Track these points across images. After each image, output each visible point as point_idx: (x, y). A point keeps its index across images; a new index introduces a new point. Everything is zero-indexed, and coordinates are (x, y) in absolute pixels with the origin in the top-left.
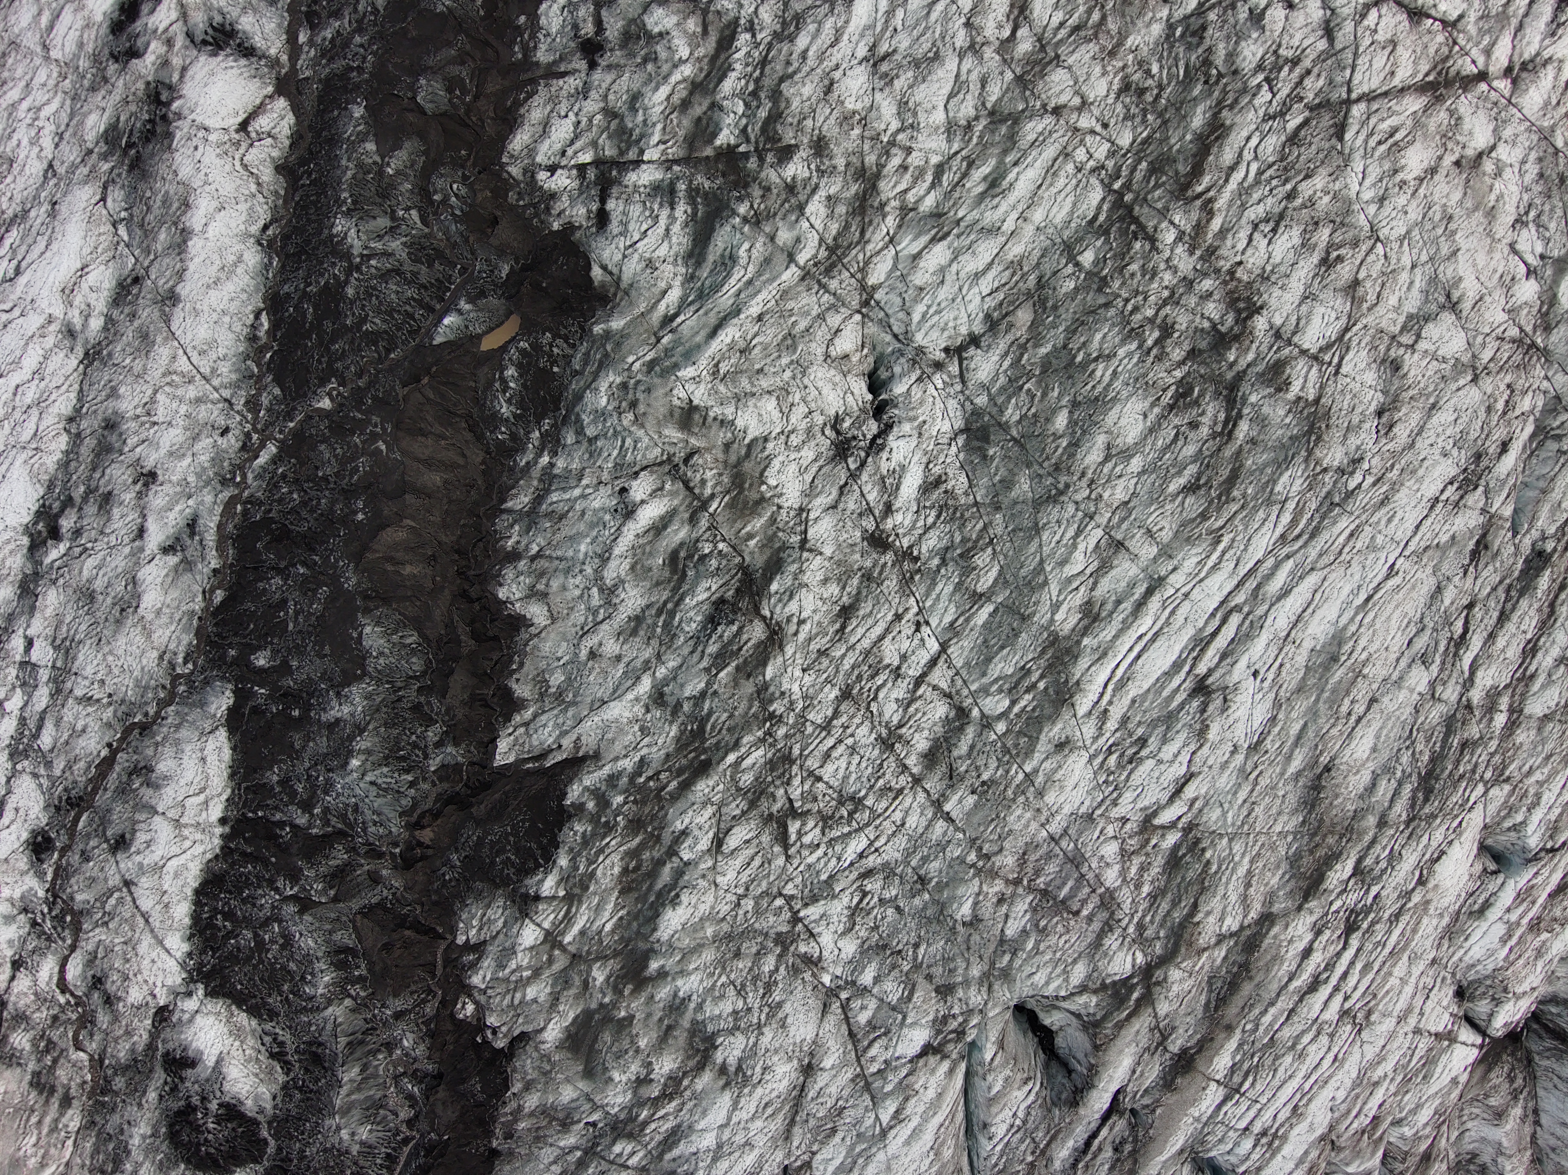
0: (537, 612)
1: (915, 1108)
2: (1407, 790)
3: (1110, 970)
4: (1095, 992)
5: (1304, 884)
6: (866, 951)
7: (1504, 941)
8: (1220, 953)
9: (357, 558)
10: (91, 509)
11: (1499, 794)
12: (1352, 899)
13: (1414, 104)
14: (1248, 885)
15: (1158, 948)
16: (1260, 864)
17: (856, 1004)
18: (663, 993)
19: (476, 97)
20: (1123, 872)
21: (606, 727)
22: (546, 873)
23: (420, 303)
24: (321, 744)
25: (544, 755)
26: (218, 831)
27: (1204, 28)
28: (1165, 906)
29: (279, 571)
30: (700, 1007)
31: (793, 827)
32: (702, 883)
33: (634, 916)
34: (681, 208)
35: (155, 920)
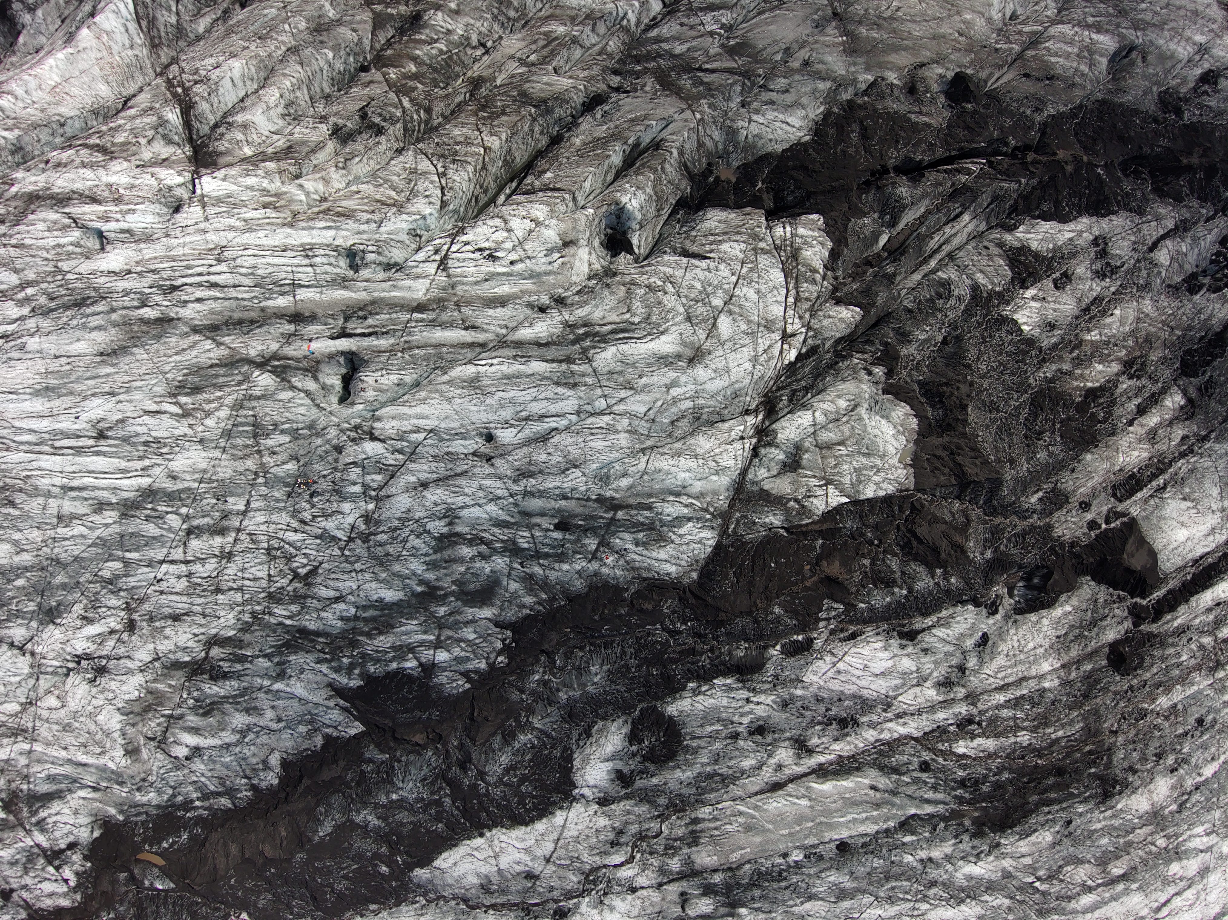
0: (275, 760)
1: (407, 425)
2: (89, 311)
3: (272, 383)
4: (289, 382)
5: (166, 325)
6: (343, 497)
7: (134, 211)
8: (227, 340)
11: (65, 265)
12: (158, 298)
14: (184, 350)
15: (245, 369)
16: (169, 352)
17: (375, 485)
18: (430, 576)
20: (218, 409)
21: (312, 690)
22: (405, 669)
24: (400, 817)
25: (346, 709)
26: (488, 833)
28: (221, 380)
29: (331, 888)
30: (426, 555)
31: (303, 570)
32: (363, 593)
33: (402, 615)
34: (43, 814)
35: (555, 836)
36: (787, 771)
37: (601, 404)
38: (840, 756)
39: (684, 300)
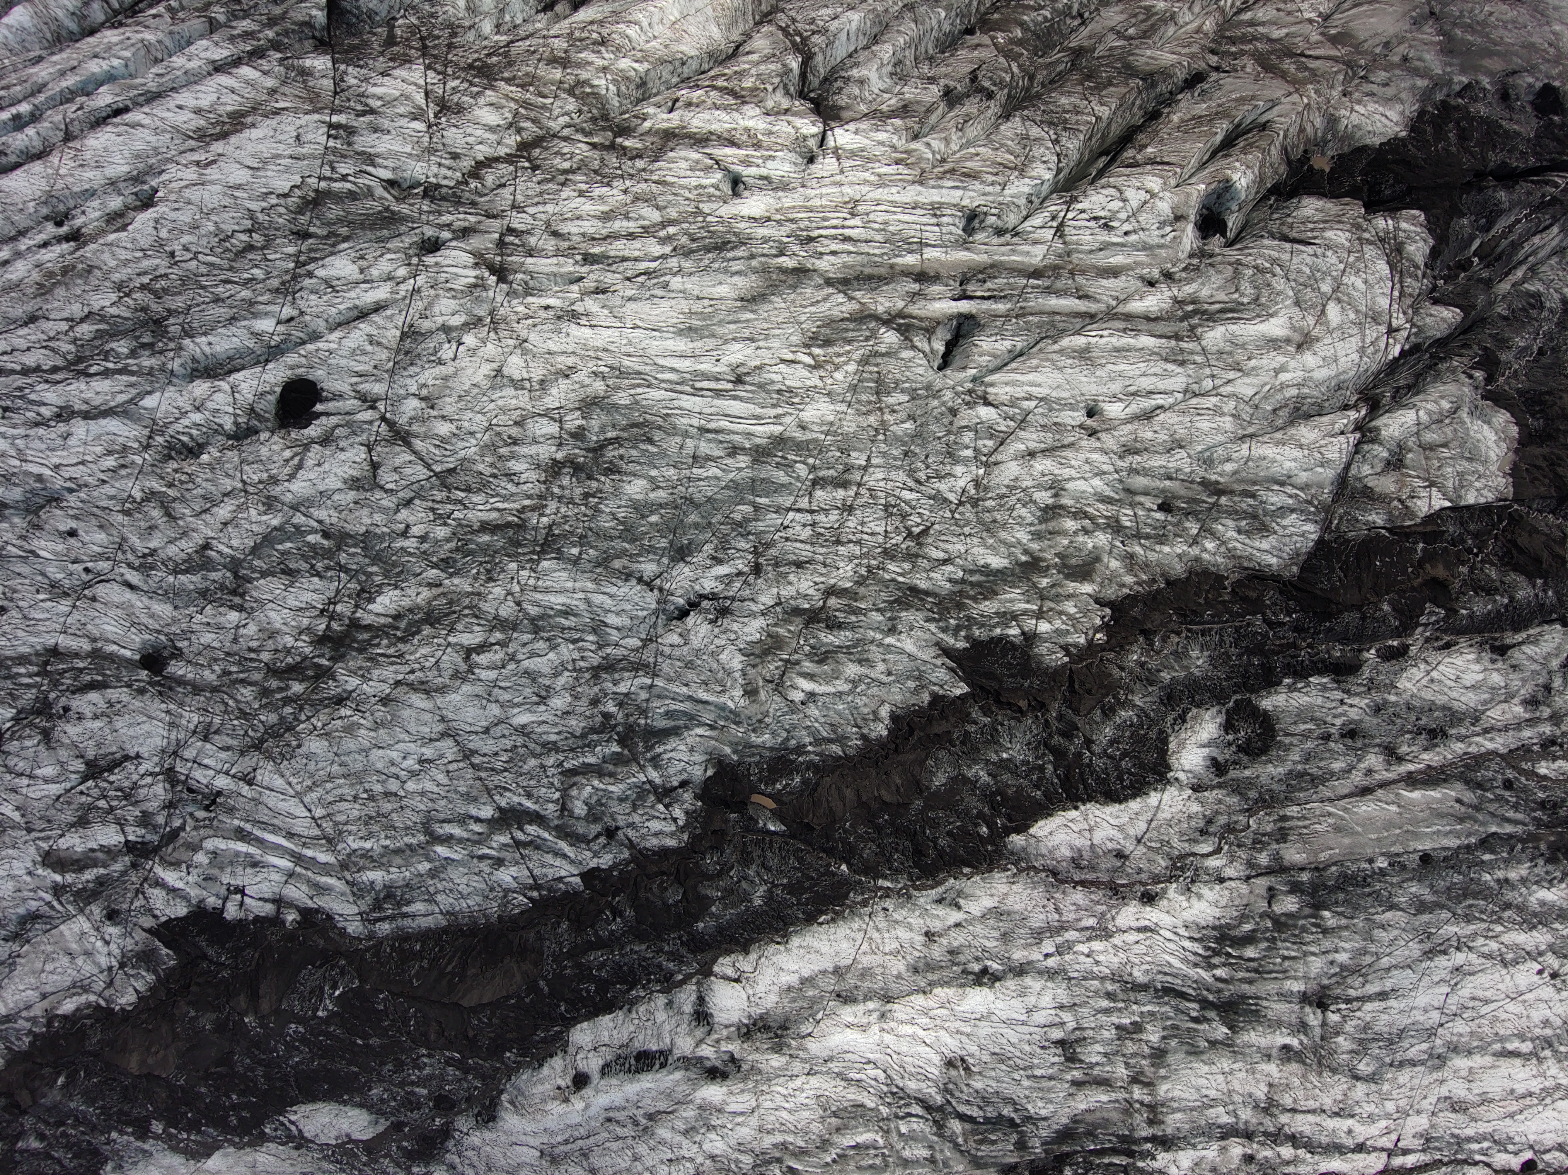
0: (884, 712)
1: (1019, 392)
2: (730, 255)
3: (896, 340)
4: (912, 340)
5: (802, 275)
6: (957, 460)
7: (773, 158)
8: (858, 294)
9: (906, 806)
10: (961, 958)
11: (706, 207)
12: (796, 248)
13: (418, 444)
14: (818, 302)
15: (873, 325)
16: (804, 302)
17: (985, 450)
18: (1035, 546)
19: (663, 873)
20: (846, 363)
21: (921, 647)
22: (1009, 635)
23: (771, 847)
24: (1006, 777)
25: (952, 670)
26: (1082, 808)
27: (442, 560)
28: (850, 334)
29: (936, 844)
30: (1031, 525)
31: (916, 530)
32: (969, 558)
33: (1006, 581)
34: (659, 750)
35: (1148, 816)
36: (1377, 777)
37: (1208, 384)
38: (1429, 766)
39: (1293, 284)
